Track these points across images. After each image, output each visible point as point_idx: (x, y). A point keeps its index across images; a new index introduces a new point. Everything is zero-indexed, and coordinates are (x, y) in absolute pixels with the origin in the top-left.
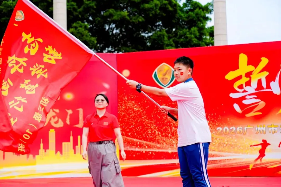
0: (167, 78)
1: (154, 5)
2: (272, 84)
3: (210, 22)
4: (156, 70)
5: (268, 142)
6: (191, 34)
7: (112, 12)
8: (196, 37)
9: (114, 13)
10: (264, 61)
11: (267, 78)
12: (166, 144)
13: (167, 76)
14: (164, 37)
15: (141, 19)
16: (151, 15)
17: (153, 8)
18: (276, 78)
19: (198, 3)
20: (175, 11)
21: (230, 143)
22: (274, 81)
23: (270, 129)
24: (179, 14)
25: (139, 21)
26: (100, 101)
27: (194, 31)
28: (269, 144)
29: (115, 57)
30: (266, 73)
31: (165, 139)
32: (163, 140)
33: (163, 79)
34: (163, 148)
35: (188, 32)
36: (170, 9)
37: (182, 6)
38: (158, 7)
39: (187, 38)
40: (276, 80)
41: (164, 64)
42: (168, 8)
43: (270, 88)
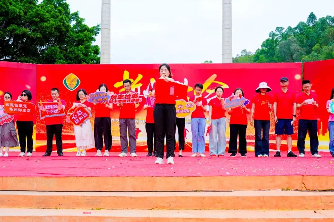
0: (73, 84)
1: (50, 24)
2: (144, 92)
3: (95, 42)
4: (66, 78)
5: (140, 129)
6: (78, 50)
7: (15, 27)
8: (83, 53)
9: (16, 28)
10: (140, 77)
11: (141, 88)
12: (71, 129)
13: (73, 83)
14: (57, 52)
15: (39, 35)
16: (47, 32)
17: (50, 27)
18: (147, 88)
19: (86, 25)
20: (68, 31)
21: (115, 130)
22: (146, 90)
23: (142, 121)
24: (70, 33)
25: (37, 36)
26: (7, 98)
27: (81, 48)
28: (140, 131)
29: (35, 66)
30: (141, 85)
31: (70, 126)
32: (69, 127)
33: (70, 84)
34: (68, 132)
35: (76, 49)
36: (64, 29)
37: (72, 27)
38: (54, 27)
39: (75, 53)
40: (147, 90)
41: (71, 74)
42: (62, 29)
43: (143, 95)
